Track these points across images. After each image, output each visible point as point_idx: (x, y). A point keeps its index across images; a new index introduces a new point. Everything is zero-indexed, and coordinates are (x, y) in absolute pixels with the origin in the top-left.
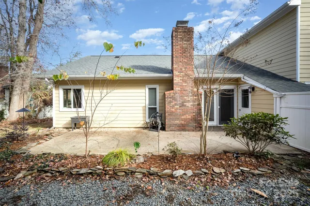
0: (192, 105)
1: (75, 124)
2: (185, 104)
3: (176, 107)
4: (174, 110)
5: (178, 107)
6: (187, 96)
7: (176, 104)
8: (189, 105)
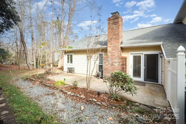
0: (118, 65)
1: (70, 71)
2: (114, 64)
3: (109, 65)
4: (107, 67)
5: (110, 65)
6: (115, 59)
7: (109, 64)
8: (116, 65)
